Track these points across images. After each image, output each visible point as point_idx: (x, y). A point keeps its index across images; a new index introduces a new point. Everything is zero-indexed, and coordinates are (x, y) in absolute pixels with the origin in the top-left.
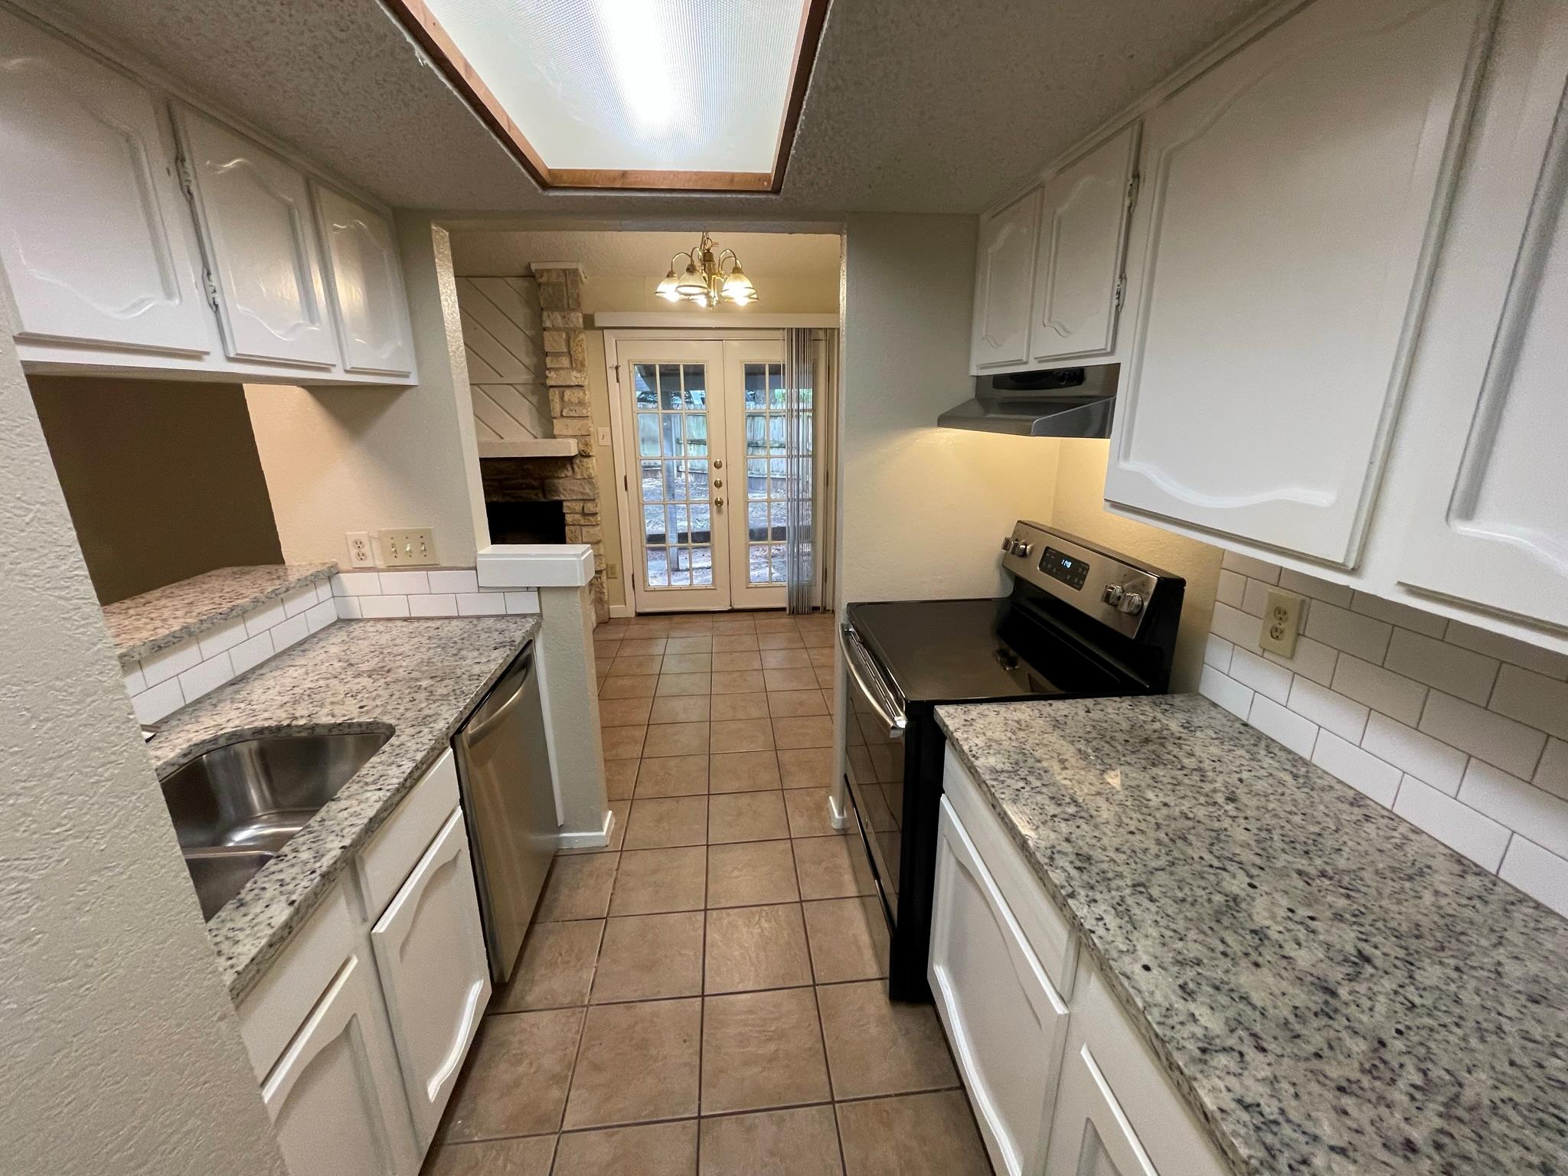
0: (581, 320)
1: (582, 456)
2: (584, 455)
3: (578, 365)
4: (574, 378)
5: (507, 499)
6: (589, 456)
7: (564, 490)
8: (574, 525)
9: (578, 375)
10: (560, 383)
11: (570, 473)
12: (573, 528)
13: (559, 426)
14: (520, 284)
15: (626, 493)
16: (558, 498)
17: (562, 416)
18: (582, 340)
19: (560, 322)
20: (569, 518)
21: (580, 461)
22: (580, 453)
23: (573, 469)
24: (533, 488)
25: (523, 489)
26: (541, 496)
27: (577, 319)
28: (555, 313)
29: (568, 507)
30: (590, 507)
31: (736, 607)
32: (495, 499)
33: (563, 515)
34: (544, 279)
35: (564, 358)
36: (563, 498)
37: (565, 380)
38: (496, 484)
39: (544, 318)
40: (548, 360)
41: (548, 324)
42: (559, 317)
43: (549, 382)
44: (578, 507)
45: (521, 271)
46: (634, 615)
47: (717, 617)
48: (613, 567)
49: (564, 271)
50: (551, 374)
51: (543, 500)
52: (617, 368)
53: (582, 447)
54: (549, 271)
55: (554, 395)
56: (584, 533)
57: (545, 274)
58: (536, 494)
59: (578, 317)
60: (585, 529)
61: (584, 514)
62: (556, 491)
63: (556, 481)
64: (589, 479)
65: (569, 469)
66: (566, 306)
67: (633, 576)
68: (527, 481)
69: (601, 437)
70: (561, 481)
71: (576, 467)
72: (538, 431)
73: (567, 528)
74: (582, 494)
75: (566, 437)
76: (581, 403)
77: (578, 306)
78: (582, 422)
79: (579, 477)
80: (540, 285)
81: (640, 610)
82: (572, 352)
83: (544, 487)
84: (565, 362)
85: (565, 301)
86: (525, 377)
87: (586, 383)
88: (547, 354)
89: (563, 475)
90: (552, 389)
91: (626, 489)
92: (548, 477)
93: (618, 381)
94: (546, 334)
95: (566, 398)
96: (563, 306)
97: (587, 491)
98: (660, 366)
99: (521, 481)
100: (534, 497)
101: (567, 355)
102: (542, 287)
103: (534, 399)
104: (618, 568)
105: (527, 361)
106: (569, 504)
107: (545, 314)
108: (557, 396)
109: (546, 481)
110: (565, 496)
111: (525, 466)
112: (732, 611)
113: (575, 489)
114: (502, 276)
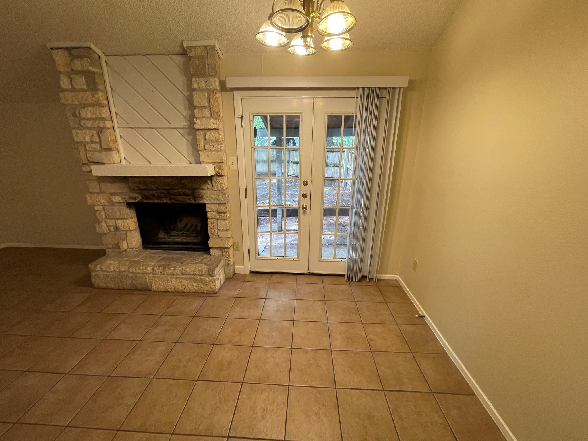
0: (217, 84)
1: (217, 175)
2: (219, 175)
3: (215, 115)
4: (212, 123)
5: (173, 201)
6: (221, 176)
7: (207, 196)
8: (212, 219)
9: (215, 122)
10: (203, 127)
11: (210, 187)
12: (212, 220)
13: (203, 156)
14: (179, 59)
15: (246, 200)
16: (202, 202)
17: (205, 149)
18: (218, 97)
19: (203, 85)
20: (209, 215)
21: (217, 179)
22: (216, 174)
23: (212, 183)
24: (187, 195)
25: (182, 195)
26: (192, 200)
27: (215, 83)
28: (200, 78)
29: (209, 207)
30: (222, 208)
31: (311, 272)
32: (165, 201)
33: (206, 212)
34: (192, 54)
35: (206, 110)
36: (205, 202)
37: (206, 125)
38: (166, 192)
39: (193, 82)
40: (196, 111)
41: (195, 86)
42: (203, 82)
43: (197, 127)
44: (215, 207)
45: (178, 50)
46: (249, 273)
47: (299, 277)
48: (237, 244)
49: (206, 47)
50: (197, 121)
51: (194, 203)
52: (242, 117)
53: (217, 170)
54: (196, 47)
55: (200, 135)
56: (219, 224)
57: (193, 50)
58: (190, 199)
59: (215, 81)
60: (219, 222)
61: (218, 213)
62: (202, 198)
63: (201, 191)
64: (222, 191)
65: (210, 183)
66: (207, 74)
67: (249, 250)
68: (183, 191)
69: (231, 164)
70: (204, 191)
71: (213, 182)
72: (192, 159)
73: (208, 220)
74: (218, 200)
75: (208, 163)
76: (217, 141)
77: (215, 73)
78: (217, 154)
79: (216, 189)
80: (190, 58)
81: (253, 270)
82: (211, 106)
83: (194, 194)
84: (207, 112)
85: (207, 70)
86: (183, 123)
87: (221, 127)
88: (195, 107)
89: (206, 188)
90: (198, 132)
91: (246, 197)
92: (197, 189)
93: (242, 127)
94: (194, 93)
95: (207, 137)
96: (205, 73)
97: (221, 198)
98: (270, 116)
99: (180, 190)
100: (188, 201)
101: (209, 108)
102: (192, 60)
103: (190, 138)
104: (240, 244)
105: (185, 113)
106: (210, 206)
107: (194, 79)
108: (202, 136)
109: (196, 191)
110: (207, 201)
111: (183, 182)
112: (309, 274)
113: (213, 196)
114: (167, 54)
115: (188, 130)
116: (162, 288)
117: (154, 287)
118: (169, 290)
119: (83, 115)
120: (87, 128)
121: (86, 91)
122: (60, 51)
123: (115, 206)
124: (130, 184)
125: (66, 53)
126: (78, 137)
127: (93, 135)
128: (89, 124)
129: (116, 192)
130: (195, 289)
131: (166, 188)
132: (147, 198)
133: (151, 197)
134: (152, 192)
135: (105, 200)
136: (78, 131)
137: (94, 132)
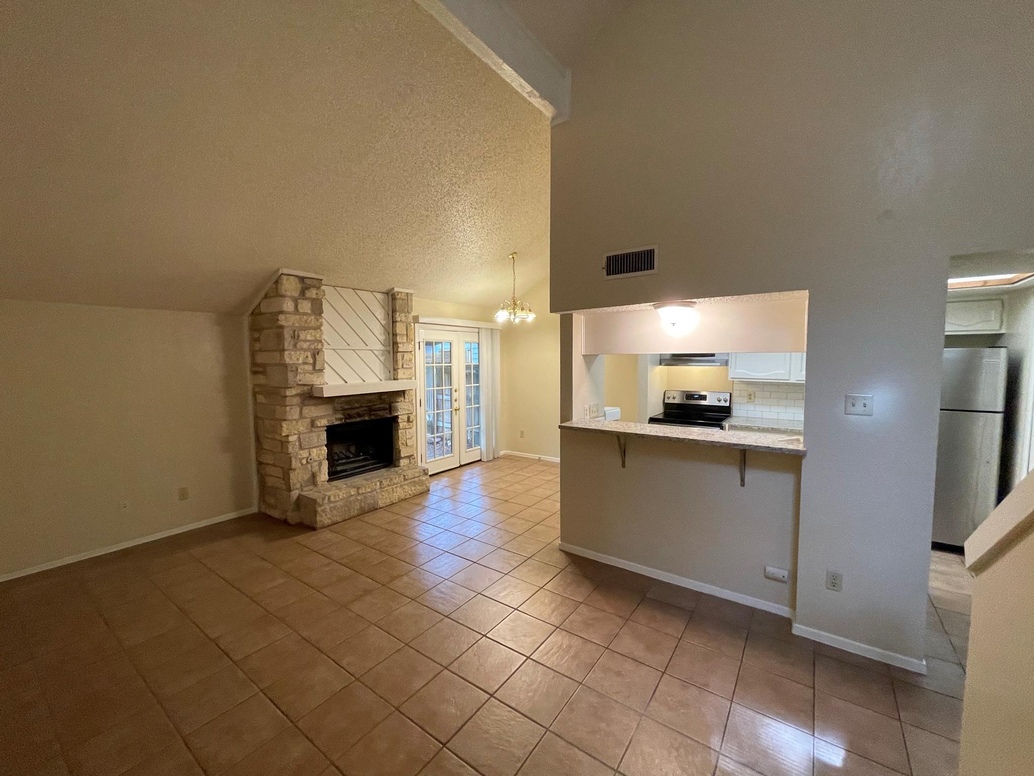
3: (410, 341)
4: (410, 347)
5: (373, 417)
7: (401, 409)
8: (403, 428)
10: (401, 350)
11: (403, 399)
12: (402, 431)
13: (400, 373)
14: (379, 296)
16: (397, 414)
17: (400, 368)
18: (413, 328)
19: (403, 319)
20: (400, 426)
21: (409, 392)
24: (385, 409)
27: (411, 318)
30: (411, 417)
31: (462, 463)
33: (398, 424)
34: (398, 297)
35: (404, 337)
36: (399, 413)
37: (406, 349)
38: (368, 409)
39: (396, 316)
40: (398, 338)
41: (398, 319)
42: (403, 316)
43: (398, 350)
44: (405, 418)
45: (388, 291)
49: (407, 293)
51: (389, 416)
52: (419, 343)
54: (401, 293)
55: (399, 355)
56: (407, 433)
57: (399, 294)
58: (387, 413)
60: (407, 431)
61: (408, 422)
62: (397, 410)
63: (396, 405)
65: (403, 397)
66: (406, 311)
67: (422, 455)
68: (382, 406)
70: (399, 404)
71: (406, 395)
72: (388, 377)
73: (400, 431)
74: (408, 410)
75: (403, 379)
76: (410, 361)
77: (411, 310)
78: (410, 371)
79: (407, 401)
80: (396, 299)
82: (407, 334)
83: (391, 409)
84: (404, 339)
85: (406, 309)
86: (379, 346)
87: (413, 350)
88: (397, 335)
89: (400, 401)
91: (420, 406)
92: (393, 403)
93: (419, 350)
94: (396, 324)
95: (404, 358)
96: (404, 310)
97: (411, 408)
98: (435, 342)
99: (380, 406)
100: (385, 415)
102: (398, 301)
103: (391, 359)
106: (402, 417)
108: (401, 357)
109: (393, 405)
110: (400, 412)
111: (383, 397)
112: (461, 466)
113: (405, 408)
114: (372, 290)
115: (381, 352)
116: (388, 502)
117: (381, 503)
118: (394, 502)
119: (302, 337)
120: (302, 349)
121: (310, 315)
122: (292, 277)
123: (315, 432)
124: (336, 405)
125: (297, 280)
126: (291, 359)
127: (307, 357)
128: (305, 345)
129: (319, 415)
130: (414, 493)
131: (368, 405)
132: (350, 417)
133: (355, 415)
134: (356, 411)
135: (303, 427)
136: (292, 353)
137: (309, 354)
